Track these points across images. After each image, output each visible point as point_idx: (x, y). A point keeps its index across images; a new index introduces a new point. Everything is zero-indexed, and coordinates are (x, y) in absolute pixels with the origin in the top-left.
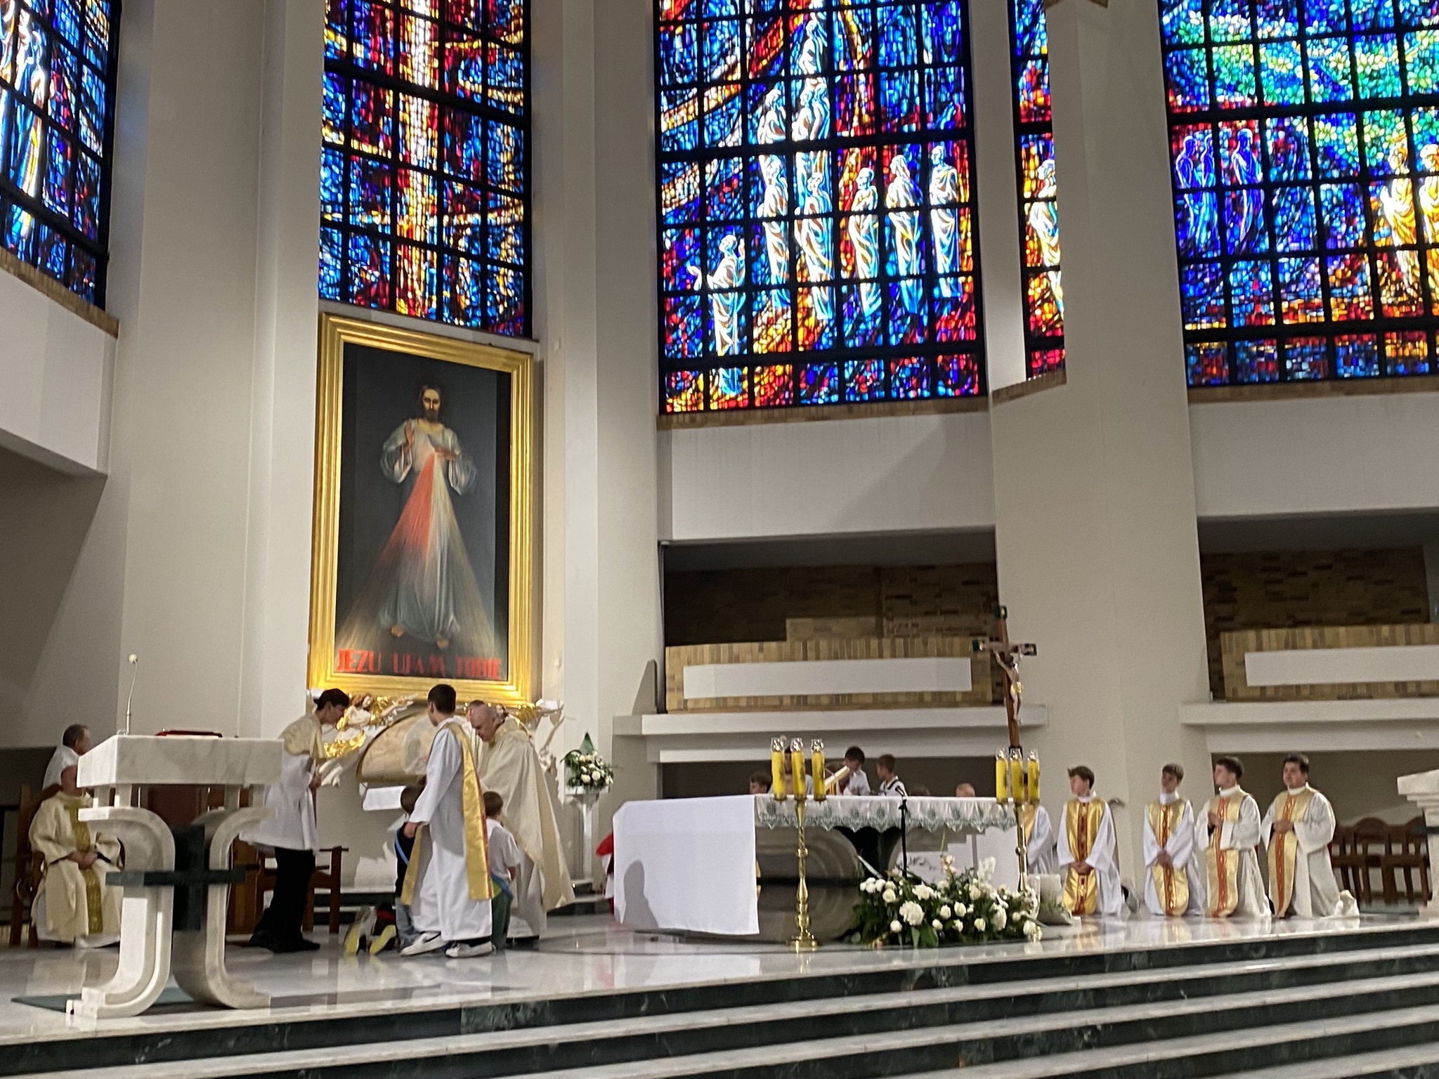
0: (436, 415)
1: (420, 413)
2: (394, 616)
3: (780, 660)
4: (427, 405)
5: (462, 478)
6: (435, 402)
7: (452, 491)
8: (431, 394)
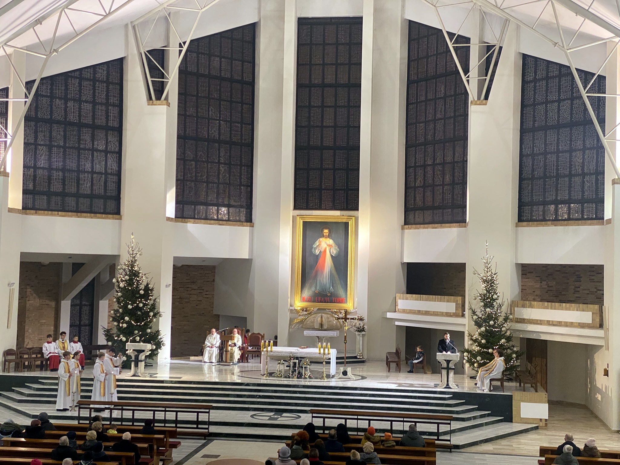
0: (327, 236)
1: (323, 236)
2: (316, 288)
3: (416, 300)
4: (325, 234)
5: (334, 252)
6: (327, 233)
7: (332, 256)
8: (326, 231)
